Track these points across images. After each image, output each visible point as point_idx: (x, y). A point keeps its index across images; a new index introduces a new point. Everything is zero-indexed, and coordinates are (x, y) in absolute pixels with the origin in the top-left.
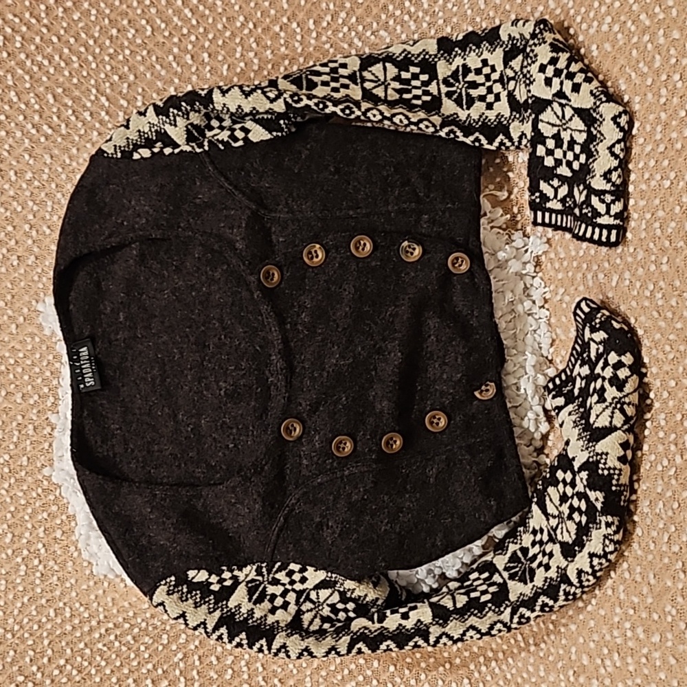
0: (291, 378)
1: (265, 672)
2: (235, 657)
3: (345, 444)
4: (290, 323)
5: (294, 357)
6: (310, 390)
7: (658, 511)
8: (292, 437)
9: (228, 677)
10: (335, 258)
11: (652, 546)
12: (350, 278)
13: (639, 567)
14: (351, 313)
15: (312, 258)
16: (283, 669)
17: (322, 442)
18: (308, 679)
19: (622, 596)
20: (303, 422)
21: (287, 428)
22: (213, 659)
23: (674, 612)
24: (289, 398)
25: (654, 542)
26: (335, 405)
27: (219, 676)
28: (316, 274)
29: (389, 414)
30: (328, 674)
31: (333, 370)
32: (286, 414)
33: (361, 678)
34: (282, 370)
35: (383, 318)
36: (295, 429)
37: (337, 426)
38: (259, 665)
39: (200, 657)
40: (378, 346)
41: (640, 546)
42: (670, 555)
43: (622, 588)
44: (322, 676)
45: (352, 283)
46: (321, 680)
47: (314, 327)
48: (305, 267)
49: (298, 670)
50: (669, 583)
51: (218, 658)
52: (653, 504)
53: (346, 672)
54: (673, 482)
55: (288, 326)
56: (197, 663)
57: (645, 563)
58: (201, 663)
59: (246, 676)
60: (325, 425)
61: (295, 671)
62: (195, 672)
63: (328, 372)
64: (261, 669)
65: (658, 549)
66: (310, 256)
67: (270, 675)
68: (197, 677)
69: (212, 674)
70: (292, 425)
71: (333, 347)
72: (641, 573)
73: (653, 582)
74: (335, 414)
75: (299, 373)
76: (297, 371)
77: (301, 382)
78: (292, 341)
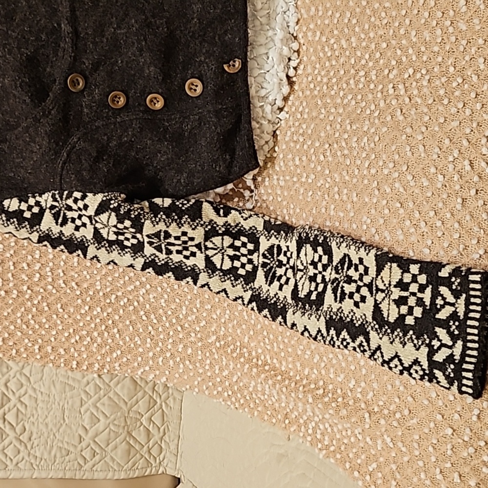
0: (76, 41)
1: (65, 277)
2: (42, 264)
3: (119, 98)
5: (79, 24)
6: (92, 52)
7: (363, 144)
8: (75, 88)
9: (36, 279)
11: (356, 172)
13: (346, 190)
16: (79, 275)
17: (101, 95)
18: (98, 283)
19: (332, 213)
20: (86, 79)
21: (72, 81)
22: (25, 265)
23: (369, 221)
24: (74, 57)
25: (358, 169)
26: (112, 67)
27: (29, 278)
29: (154, 78)
30: (113, 279)
31: (111, 38)
32: (72, 69)
33: (138, 283)
34: (68, 33)
36: (79, 84)
37: (114, 83)
38: (60, 271)
39: (14, 263)
40: (148, 21)
41: (348, 173)
42: (369, 177)
43: (333, 207)
44: (108, 281)
46: (108, 284)
49: (90, 276)
50: (367, 200)
51: (28, 265)
52: (360, 140)
53: (127, 278)
54: (377, 121)
56: (12, 268)
57: (350, 186)
58: (15, 268)
59: (50, 280)
60: (104, 81)
61: (88, 277)
62: (10, 275)
63: (107, 39)
64: (62, 274)
65: (361, 174)
67: (69, 279)
68: (11, 279)
69: (24, 277)
70: (77, 79)
71: (112, 18)
72: (347, 194)
73: (355, 199)
74: (112, 73)
75: (83, 37)
76: (82, 36)
77: (85, 45)
78: (78, 10)
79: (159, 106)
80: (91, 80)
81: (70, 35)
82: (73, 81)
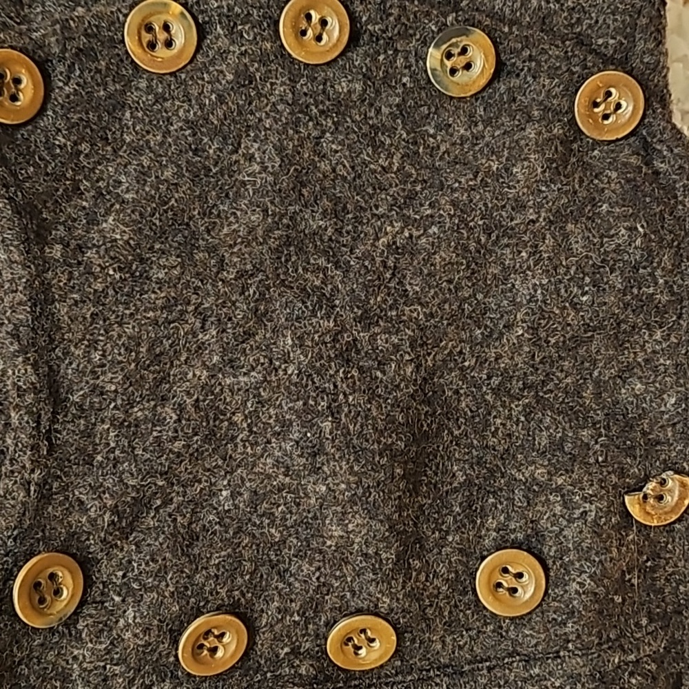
0: (53, 421)
3: (221, 636)
4: (61, 241)
5: (66, 353)
6: (116, 462)
8: (41, 614)
10: (223, 54)
12: (268, 123)
14: (269, 230)
15: (152, 46)
17: (146, 631)
20: (86, 565)
24: (40, 485)
28: (160, 98)
31: (196, 405)
32: (30, 535)
34: (21, 393)
35: (367, 255)
36: (58, 592)
37: (199, 578)
40: (346, 337)
45: (274, 139)
47: (142, 261)
48: (127, 71)
55: (57, 251)
60: (160, 574)
63: (181, 408)
66: (147, 37)
70: (53, 577)
74: (194, 537)
75: (81, 407)
76: (76, 398)
77: (88, 434)
78: (63, 299)
79: (374, 656)
80: (106, 570)
81: (29, 398)
82: (37, 585)
